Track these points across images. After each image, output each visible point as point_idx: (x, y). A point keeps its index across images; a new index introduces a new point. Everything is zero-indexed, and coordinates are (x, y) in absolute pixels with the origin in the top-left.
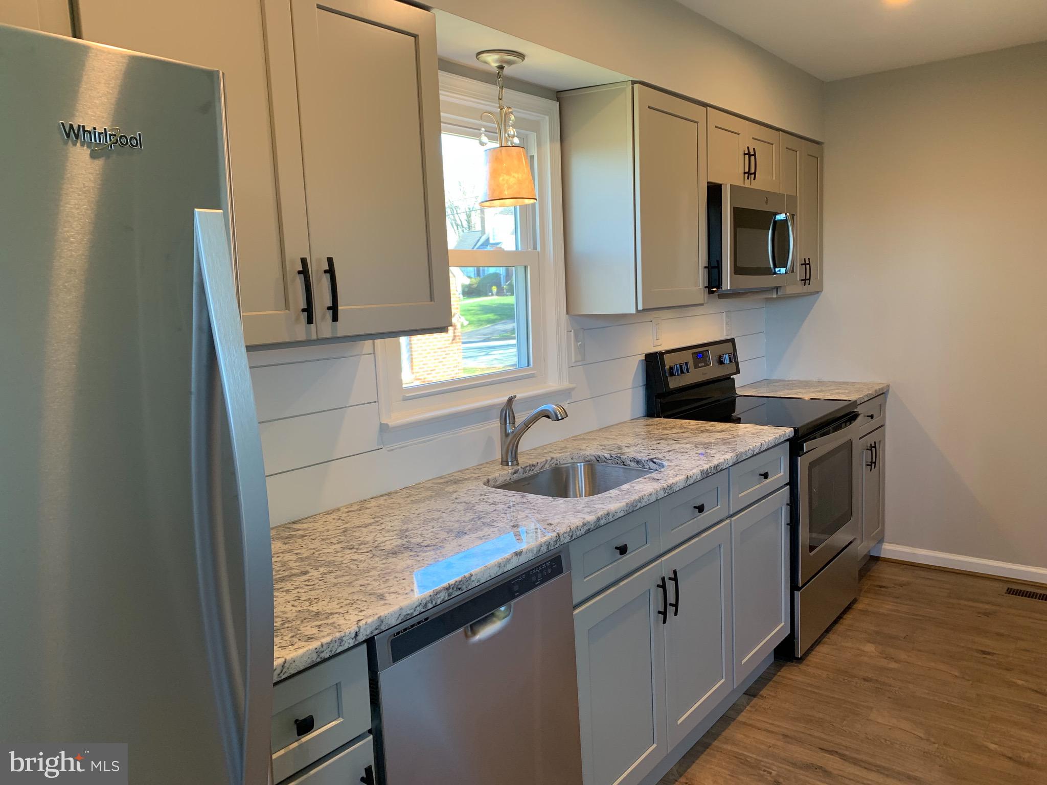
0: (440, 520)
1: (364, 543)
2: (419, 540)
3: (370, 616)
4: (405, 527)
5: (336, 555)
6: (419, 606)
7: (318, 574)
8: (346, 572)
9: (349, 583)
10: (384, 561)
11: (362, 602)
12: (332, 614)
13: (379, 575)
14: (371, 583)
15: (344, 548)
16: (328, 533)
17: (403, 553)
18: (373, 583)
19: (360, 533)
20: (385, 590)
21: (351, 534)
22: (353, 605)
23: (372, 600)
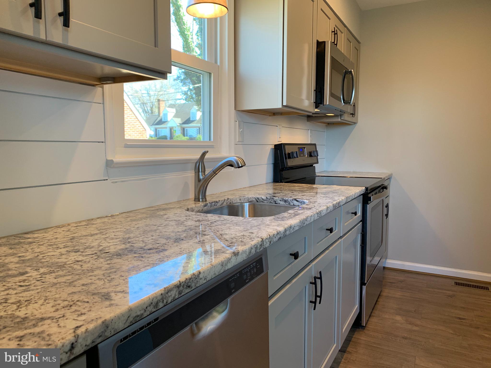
0: (158, 231)
1: (89, 247)
2: (141, 245)
3: (92, 320)
4: (127, 236)
5: (60, 257)
6: (150, 306)
7: (37, 275)
8: (69, 272)
9: (70, 283)
10: (109, 262)
11: (84, 303)
12: (42, 319)
13: (104, 275)
14: (95, 282)
15: (70, 251)
16: (56, 240)
17: (127, 255)
18: (98, 281)
19: (86, 240)
20: (111, 289)
21: (78, 241)
22: (72, 307)
23: (95, 301)
